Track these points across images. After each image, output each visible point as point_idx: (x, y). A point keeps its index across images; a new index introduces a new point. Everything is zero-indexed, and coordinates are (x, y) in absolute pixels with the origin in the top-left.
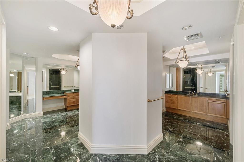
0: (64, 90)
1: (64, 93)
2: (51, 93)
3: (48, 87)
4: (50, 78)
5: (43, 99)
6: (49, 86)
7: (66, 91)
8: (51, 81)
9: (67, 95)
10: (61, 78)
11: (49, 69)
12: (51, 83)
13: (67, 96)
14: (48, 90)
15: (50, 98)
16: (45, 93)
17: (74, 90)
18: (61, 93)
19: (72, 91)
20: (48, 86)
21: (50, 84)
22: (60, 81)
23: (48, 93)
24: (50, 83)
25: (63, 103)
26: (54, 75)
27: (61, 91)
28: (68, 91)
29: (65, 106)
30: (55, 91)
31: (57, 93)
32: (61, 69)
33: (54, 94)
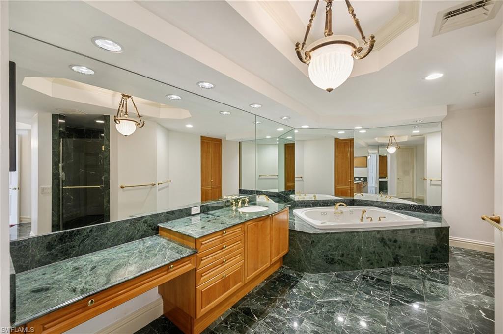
0: (157, 215)
1: (157, 234)
2: (87, 242)
3: (50, 191)
4: (55, 154)
6: (53, 189)
7: (168, 220)
8: (60, 165)
9: (195, 253)
12: (62, 174)
13: (193, 258)
14: (48, 231)
18: (143, 237)
19: (192, 214)
20: (49, 185)
21: (55, 176)
24: (59, 174)
26: (71, 141)
27: (145, 222)
28: (176, 215)
29: (162, 300)
30: (111, 229)
31: (119, 241)
32: (106, 118)
33: (102, 247)
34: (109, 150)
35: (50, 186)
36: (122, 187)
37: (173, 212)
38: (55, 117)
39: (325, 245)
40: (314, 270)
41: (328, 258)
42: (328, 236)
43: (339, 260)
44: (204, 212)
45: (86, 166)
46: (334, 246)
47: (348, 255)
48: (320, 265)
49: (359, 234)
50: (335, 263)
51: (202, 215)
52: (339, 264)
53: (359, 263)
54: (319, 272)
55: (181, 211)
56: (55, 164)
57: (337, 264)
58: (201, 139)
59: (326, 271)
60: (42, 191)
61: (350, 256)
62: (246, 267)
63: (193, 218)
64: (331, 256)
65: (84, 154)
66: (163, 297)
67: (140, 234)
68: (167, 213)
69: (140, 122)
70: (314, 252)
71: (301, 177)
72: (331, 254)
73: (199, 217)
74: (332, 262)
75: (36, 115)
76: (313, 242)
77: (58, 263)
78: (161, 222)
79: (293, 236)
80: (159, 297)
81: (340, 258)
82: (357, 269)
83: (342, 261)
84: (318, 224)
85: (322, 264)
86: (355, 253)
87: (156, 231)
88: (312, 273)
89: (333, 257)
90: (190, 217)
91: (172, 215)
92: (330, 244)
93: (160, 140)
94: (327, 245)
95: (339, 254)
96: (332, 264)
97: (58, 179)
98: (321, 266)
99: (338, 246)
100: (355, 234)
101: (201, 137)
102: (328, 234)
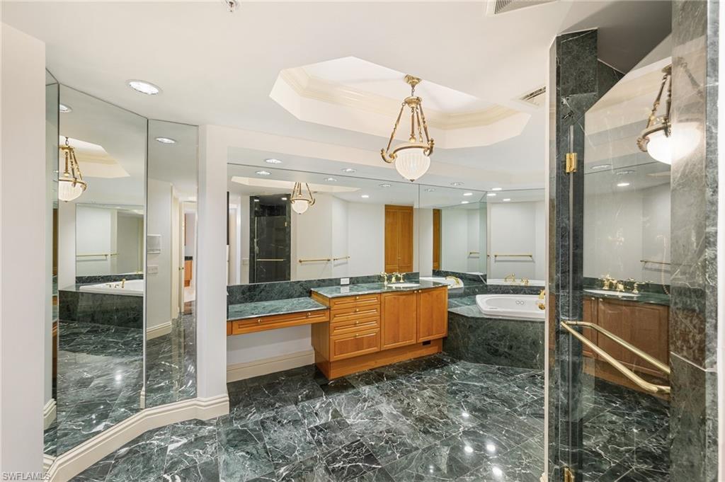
0: (310, 281)
1: (310, 296)
2: (263, 293)
3: (248, 262)
5: (230, 332)
6: (250, 261)
7: (319, 286)
8: (255, 240)
9: (329, 309)
10: (287, 230)
11: (251, 197)
12: (256, 248)
13: (328, 313)
14: (247, 282)
15: (257, 324)
16: (239, 296)
17: (351, 278)
18: (299, 296)
19: (342, 283)
22: (287, 239)
23: (248, 294)
24: (254, 248)
25: (310, 339)
26: (264, 219)
27: (301, 285)
28: (327, 283)
29: (314, 352)
30: (277, 287)
31: (282, 296)
32: (288, 196)
33: (271, 299)
34: (290, 226)
35: (248, 258)
36: (300, 261)
37: (324, 281)
38: (252, 198)
39: (487, 332)
40: (472, 358)
41: (489, 347)
42: (490, 322)
43: (506, 352)
44: (353, 284)
45: (277, 241)
46: (498, 335)
47: (519, 348)
48: (479, 354)
49: (535, 324)
50: (500, 356)
51: (351, 286)
52: (506, 357)
53: (535, 361)
54: (478, 362)
55: (331, 280)
56: (252, 239)
57: (502, 357)
58: (386, 209)
59: (487, 362)
60: (243, 262)
61: (521, 349)
62: (383, 336)
63: (342, 288)
64: (495, 347)
65: (274, 229)
66: (315, 349)
67: (297, 294)
68: (319, 280)
69: (311, 200)
70: (472, 337)
71: (531, 256)
72: (494, 344)
73: (348, 288)
74: (496, 353)
75: (240, 198)
76: (470, 326)
77: (248, 304)
78: (313, 287)
79: (451, 319)
80: (312, 348)
81: (506, 350)
82: (532, 368)
83: (509, 355)
84: (487, 310)
85: (482, 353)
86: (529, 347)
87: (310, 293)
88: (470, 362)
89: (497, 348)
90: (339, 287)
91: (322, 283)
92: (493, 332)
93: (336, 213)
94: (489, 332)
95: (505, 345)
96: (496, 356)
97: (254, 253)
98: (481, 355)
99: (504, 336)
100: (529, 324)
101: (386, 206)
102: (491, 319)
